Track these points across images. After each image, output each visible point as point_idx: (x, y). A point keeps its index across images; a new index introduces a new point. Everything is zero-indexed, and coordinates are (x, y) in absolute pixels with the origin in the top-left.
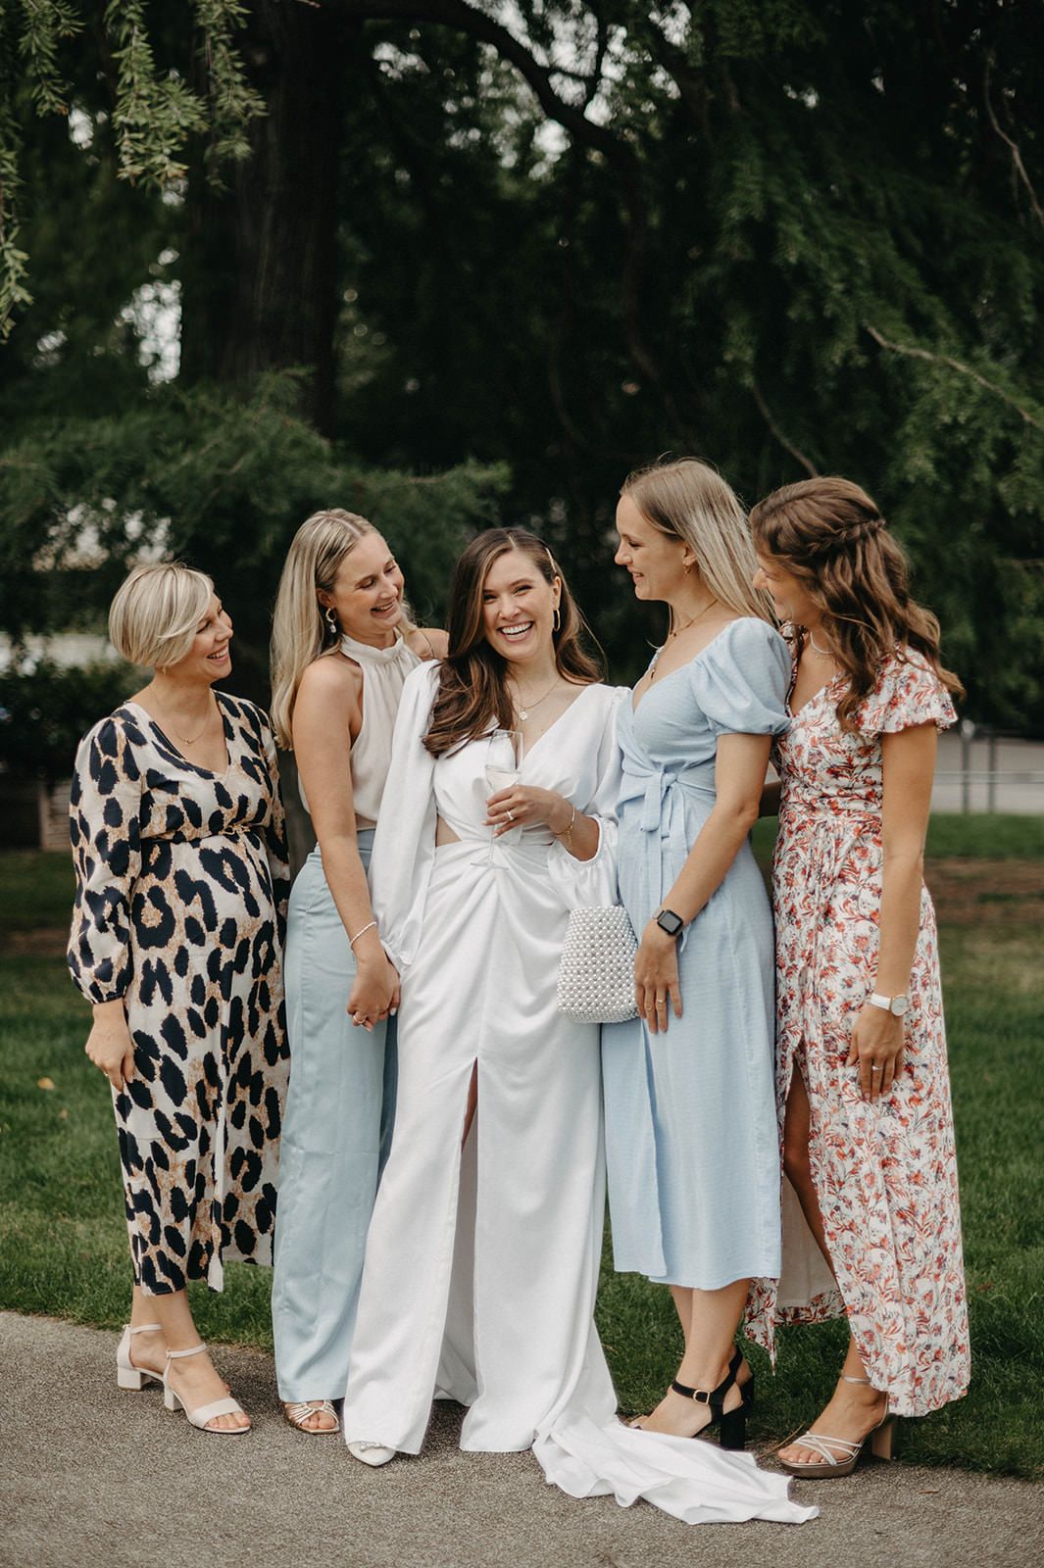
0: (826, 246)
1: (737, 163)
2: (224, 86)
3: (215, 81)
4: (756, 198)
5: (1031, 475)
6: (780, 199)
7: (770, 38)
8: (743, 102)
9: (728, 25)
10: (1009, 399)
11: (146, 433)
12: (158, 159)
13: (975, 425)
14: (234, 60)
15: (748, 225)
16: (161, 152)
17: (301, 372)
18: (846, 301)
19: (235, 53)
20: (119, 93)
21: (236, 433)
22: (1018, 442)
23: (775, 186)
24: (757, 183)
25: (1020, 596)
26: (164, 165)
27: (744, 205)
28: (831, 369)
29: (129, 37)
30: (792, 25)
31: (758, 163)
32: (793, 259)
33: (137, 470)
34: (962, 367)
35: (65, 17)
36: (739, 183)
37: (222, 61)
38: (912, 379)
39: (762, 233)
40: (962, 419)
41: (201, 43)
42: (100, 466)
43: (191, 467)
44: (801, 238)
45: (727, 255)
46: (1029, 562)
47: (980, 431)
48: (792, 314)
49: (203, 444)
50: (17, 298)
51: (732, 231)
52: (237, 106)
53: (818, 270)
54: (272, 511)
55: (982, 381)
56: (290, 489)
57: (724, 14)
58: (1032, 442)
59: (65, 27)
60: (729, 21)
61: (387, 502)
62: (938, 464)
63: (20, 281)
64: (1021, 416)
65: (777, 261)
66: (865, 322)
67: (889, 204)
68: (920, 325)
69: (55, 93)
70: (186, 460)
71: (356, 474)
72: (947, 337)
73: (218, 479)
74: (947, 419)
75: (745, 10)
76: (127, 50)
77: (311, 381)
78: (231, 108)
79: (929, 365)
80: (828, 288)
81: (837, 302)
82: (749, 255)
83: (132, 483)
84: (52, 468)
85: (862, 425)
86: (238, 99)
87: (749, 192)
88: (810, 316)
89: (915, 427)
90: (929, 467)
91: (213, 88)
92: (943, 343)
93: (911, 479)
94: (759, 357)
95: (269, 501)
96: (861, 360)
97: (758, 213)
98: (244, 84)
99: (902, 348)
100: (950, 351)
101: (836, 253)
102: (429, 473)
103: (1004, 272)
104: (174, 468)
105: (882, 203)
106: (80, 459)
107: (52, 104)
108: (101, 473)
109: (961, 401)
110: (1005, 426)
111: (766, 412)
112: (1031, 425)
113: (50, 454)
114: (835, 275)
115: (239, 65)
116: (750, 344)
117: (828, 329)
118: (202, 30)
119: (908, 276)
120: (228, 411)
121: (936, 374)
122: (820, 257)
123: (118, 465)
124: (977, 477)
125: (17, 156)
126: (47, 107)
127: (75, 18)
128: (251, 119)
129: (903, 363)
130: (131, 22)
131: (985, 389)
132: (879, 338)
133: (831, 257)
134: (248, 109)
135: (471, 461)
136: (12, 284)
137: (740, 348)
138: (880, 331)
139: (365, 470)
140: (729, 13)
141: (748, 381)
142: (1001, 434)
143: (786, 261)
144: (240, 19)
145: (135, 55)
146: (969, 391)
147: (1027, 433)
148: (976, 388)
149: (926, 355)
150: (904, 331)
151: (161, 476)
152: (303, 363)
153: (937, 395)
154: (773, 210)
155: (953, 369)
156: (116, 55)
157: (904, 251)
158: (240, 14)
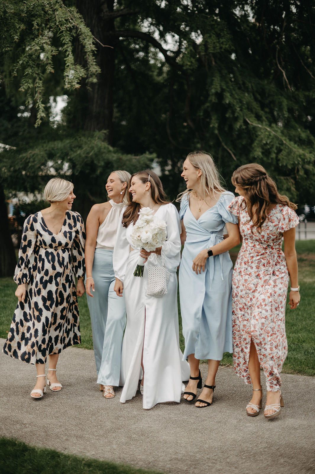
0: (236, 99)
1: (214, 78)
2: (91, 66)
3: (89, 64)
4: (218, 87)
5: (285, 156)
6: (224, 87)
7: (221, 48)
8: (215, 62)
9: (211, 45)
10: (280, 137)
11: (68, 145)
12: (74, 83)
13: (272, 144)
14: (93, 59)
15: (217, 94)
16: (75, 82)
17: (105, 132)
18: (241, 113)
19: (94, 58)
20: (66, 68)
21: (90, 146)
22: (282, 148)
23: (223, 84)
24: (219, 83)
25: (283, 186)
26: (75, 85)
27: (216, 89)
28: (236, 129)
29: (69, 54)
30: (226, 45)
31: (219, 78)
32: (227, 102)
33: (67, 154)
34: (268, 129)
35: (54, 50)
36: (214, 83)
37: (91, 59)
38: (256, 132)
39: (220, 96)
40: (268, 142)
41: (86, 55)
42: (58, 153)
43: (80, 154)
44: (229, 97)
45: (211, 101)
46: (285, 178)
47: (273, 145)
48: (227, 116)
49: (82, 149)
50: (42, 115)
51: (213, 94)
52: (94, 70)
53: (234, 105)
54: (100, 165)
55: (273, 133)
56: (104, 159)
57: (210, 42)
58: (285, 148)
59: (54, 53)
60: (211, 43)
61: (128, 163)
62: (263, 153)
63: (43, 111)
64: (283, 142)
65: (223, 102)
66: (245, 118)
67: (252, 87)
68: (258, 118)
69: (51, 67)
70: (79, 152)
71: (120, 155)
72: (265, 121)
73: (86, 157)
74: (264, 142)
75: (215, 41)
76: (68, 58)
77: (107, 133)
78: (93, 71)
79: (261, 128)
80: (236, 109)
81: (238, 113)
82: (217, 101)
83: (65, 157)
84: (46, 154)
85: (244, 143)
86: (95, 68)
87: (217, 86)
88: (231, 116)
89: (257, 144)
90: (260, 154)
91: (88, 66)
92: (264, 123)
93: (256, 157)
94: (219, 126)
95: (99, 162)
96: (244, 127)
97: (219, 90)
98: (96, 65)
99: (254, 124)
100: (266, 125)
101: (238, 101)
102: (137, 155)
103: (280, 104)
104: (75, 154)
105: (250, 87)
106: (53, 152)
107: (51, 70)
108: (58, 155)
109: (268, 138)
110: (279, 144)
111: (221, 139)
112: (285, 144)
113: (46, 150)
114: (238, 106)
115: (95, 60)
116: (217, 122)
117: (236, 119)
118: (86, 52)
119: (255, 106)
120: (89, 141)
121: (262, 131)
122: (234, 102)
123: (62, 153)
124: (272, 156)
125: (42, 82)
126: (49, 71)
127: (56, 50)
128: (97, 73)
129: (254, 128)
130: (69, 51)
131: (274, 135)
132: (249, 122)
133: (237, 102)
134: (97, 71)
135: (147, 153)
136: (41, 112)
137: (214, 124)
138: (249, 120)
139: (123, 154)
140: (211, 41)
141: (216, 132)
142: (278, 145)
143: (226, 103)
144: (95, 51)
145: (70, 59)
146: (270, 135)
147: (284, 146)
148: (272, 134)
149: (260, 126)
150: (255, 120)
151: (72, 156)
152: (105, 129)
153: (262, 136)
154: (223, 90)
155: (266, 130)
156: (65, 59)
157: (256, 99)
158: (95, 50)
